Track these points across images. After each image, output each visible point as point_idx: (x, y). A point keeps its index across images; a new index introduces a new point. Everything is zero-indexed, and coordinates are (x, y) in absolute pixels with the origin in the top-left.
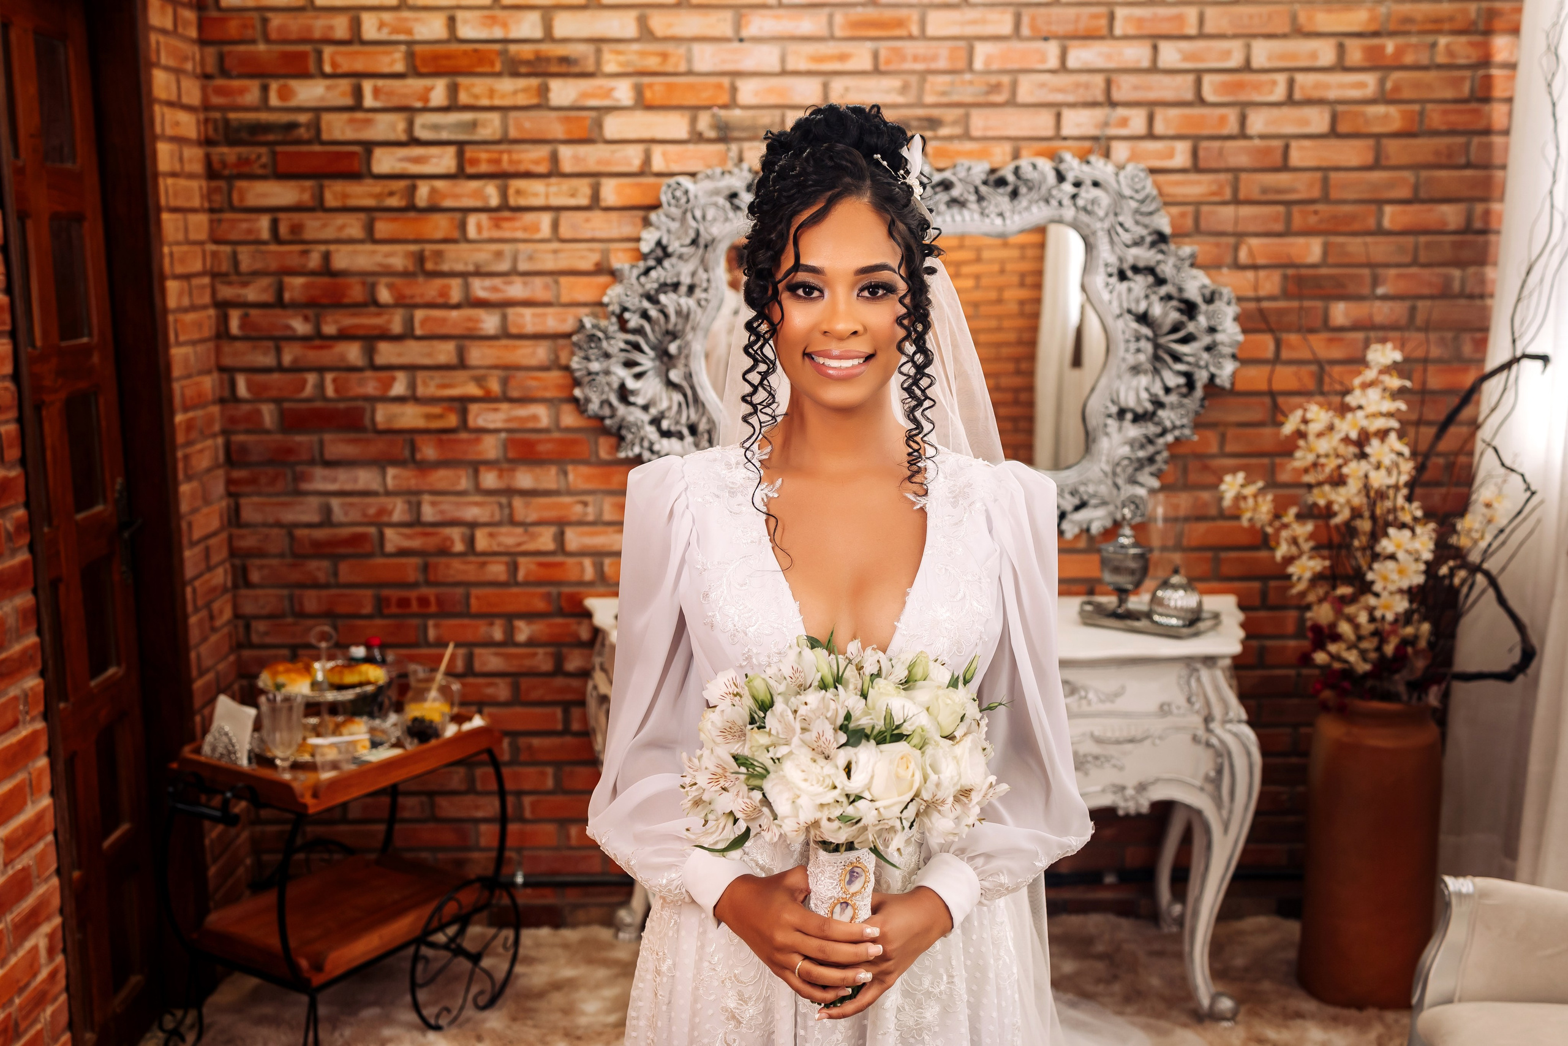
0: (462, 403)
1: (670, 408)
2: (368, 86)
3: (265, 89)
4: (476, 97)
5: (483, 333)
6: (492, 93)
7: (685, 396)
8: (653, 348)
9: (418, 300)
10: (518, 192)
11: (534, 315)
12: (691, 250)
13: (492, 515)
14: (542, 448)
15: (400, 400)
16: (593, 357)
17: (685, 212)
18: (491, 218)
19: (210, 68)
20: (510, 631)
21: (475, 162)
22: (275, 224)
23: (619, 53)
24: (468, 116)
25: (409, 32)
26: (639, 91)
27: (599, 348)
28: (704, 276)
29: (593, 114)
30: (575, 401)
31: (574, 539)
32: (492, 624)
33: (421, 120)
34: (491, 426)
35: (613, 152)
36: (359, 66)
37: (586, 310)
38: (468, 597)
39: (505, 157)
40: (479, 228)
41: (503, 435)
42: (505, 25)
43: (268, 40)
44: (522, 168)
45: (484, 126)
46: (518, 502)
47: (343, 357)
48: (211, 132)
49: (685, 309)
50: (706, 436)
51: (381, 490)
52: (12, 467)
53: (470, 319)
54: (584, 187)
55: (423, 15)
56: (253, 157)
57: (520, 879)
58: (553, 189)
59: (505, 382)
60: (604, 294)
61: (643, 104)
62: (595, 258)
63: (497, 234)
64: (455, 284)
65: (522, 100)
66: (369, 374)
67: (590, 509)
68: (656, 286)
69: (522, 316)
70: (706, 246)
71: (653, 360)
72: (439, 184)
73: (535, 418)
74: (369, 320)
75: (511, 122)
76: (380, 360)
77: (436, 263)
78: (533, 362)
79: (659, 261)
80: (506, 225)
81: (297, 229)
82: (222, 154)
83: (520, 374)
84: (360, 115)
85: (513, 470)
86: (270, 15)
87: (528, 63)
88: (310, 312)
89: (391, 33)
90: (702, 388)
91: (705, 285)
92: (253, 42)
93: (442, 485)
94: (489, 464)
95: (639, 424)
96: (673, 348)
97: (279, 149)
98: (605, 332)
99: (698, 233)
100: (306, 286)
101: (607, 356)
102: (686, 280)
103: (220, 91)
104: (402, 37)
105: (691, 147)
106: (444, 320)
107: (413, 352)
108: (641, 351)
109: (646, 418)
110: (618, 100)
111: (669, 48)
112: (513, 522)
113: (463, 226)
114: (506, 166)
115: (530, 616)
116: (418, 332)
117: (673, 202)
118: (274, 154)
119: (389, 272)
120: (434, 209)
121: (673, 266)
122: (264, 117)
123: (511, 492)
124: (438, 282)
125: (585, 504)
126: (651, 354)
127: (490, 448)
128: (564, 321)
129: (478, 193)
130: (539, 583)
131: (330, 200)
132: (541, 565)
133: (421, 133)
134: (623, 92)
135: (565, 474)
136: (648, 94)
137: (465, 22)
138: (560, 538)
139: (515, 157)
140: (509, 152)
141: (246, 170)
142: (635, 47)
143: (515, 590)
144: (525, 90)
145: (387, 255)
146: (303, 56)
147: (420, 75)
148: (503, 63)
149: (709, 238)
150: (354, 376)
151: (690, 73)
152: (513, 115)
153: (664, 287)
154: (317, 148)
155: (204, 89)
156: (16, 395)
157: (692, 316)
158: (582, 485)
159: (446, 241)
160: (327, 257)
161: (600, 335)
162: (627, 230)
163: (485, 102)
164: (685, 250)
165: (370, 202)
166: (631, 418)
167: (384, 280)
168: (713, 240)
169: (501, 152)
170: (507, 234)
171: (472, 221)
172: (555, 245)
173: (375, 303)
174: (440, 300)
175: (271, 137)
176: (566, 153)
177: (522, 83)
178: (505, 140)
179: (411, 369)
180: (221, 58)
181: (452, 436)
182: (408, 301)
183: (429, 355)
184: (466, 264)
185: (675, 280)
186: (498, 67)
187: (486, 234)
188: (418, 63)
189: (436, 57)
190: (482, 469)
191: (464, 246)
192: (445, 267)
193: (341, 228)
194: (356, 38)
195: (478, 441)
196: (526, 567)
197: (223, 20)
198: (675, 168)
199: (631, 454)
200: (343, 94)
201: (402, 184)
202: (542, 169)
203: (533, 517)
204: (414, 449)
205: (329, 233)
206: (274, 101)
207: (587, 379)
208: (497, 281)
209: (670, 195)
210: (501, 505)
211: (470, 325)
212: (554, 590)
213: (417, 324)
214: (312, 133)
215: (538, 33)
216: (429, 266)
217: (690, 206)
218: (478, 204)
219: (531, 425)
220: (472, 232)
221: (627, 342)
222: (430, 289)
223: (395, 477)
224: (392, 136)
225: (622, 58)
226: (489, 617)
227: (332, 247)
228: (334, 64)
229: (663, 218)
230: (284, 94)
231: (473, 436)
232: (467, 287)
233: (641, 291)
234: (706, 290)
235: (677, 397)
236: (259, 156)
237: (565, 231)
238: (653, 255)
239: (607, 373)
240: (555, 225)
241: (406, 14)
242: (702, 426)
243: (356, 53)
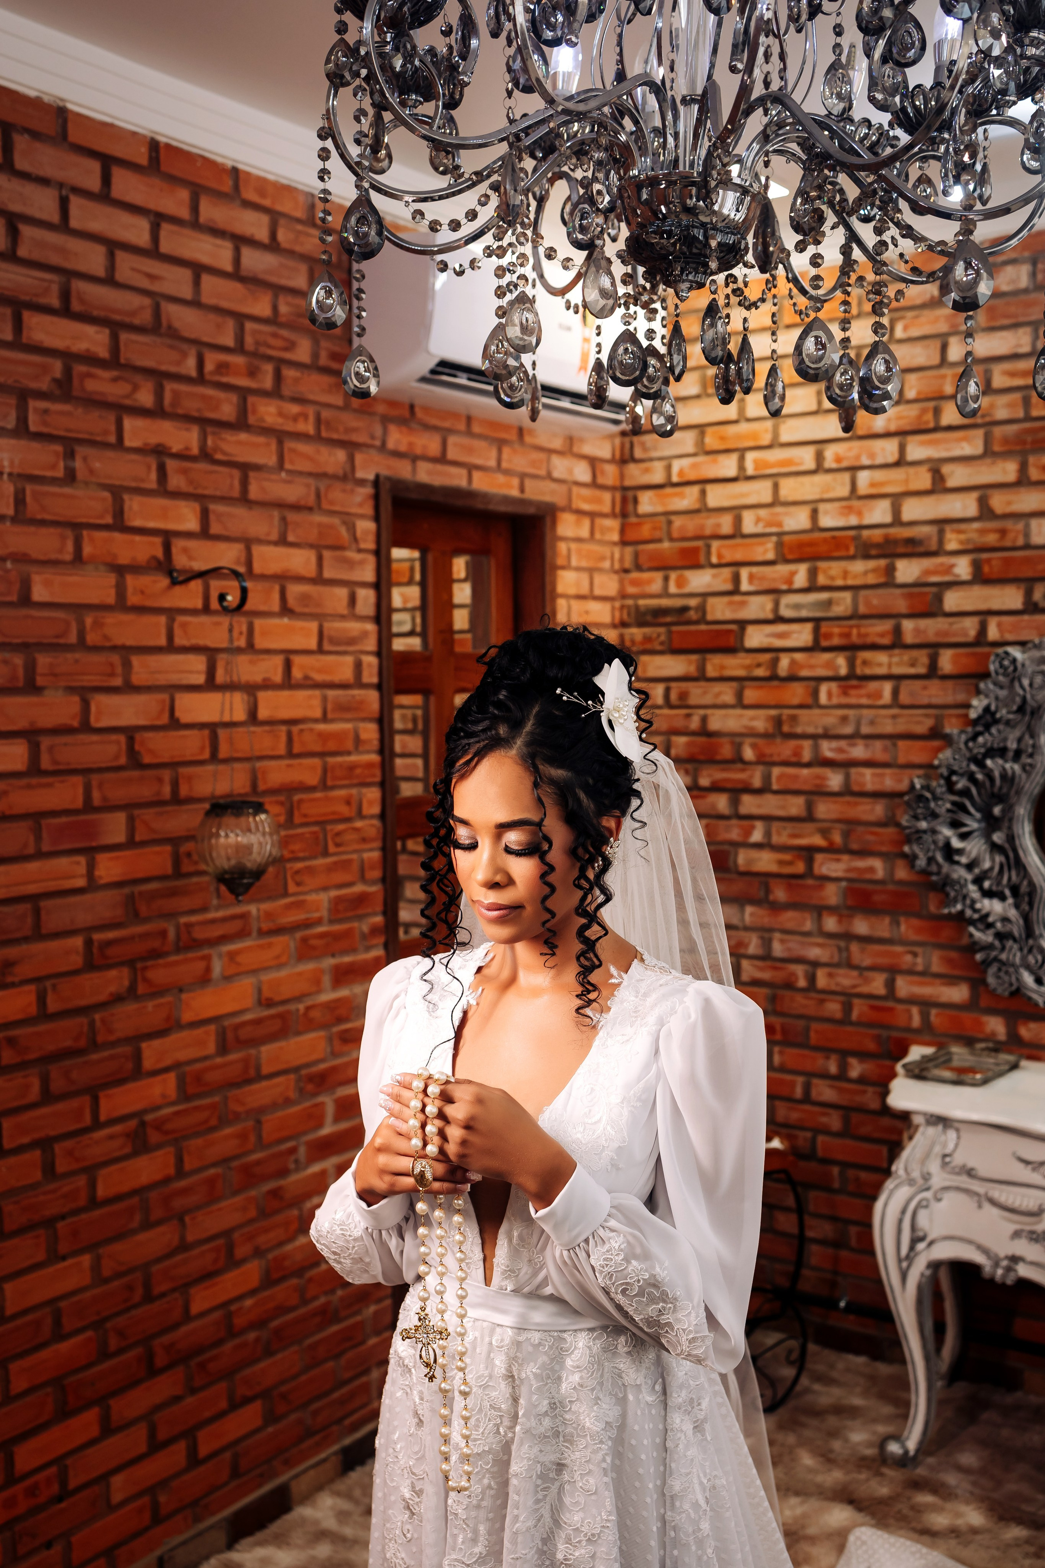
0: (809, 853)
1: (991, 869)
2: (744, 573)
3: (666, 579)
4: (832, 578)
5: (828, 790)
6: (845, 574)
7: (1007, 857)
8: (978, 810)
9: (776, 758)
10: (865, 663)
11: (874, 775)
12: (1018, 717)
13: (832, 957)
14: (877, 898)
15: (758, 846)
16: (921, 816)
17: (1012, 681)
18: (840, 687)
19: (628, 564)
20: (843, 1067)
21: (828, 636)
22: (667, 691)
23: (960, 532)
24: (824, 596)
25: (780, 525)
26: (977, 566)
27: (927, 808)
28: (1031, 742)
29: (934, 590)
30: (904, 856)
31: (904, 987)
32: (828, 1058)
33: (787, 600)
34: (834, 875)
35: (951, 624)
36: (739, 556)
37: (920, 772)
38: (807, 1029)
39: (855, 631)
40: (830, 694)
41: (844, 884)
42: (860, 514)
43: (671, 539)
44: (869, 640)
45: (838, 604)
46: (854, 947)
47: (713, 806)
48: (625, 617)
49: (1010, 772)
50: (1026, 899)
51: (740, 924)
52: (373, 882)
53: (818, 777)
54: (923, 657)
55: (792, 509)
56: (655, 635)
57: (842, 1304)
58: (895, 659)
59: (846, 835)
60: (936, 757)
61: (980, 578)
62: (929, 723)
63: (844, 700)
64: (807, 744)
65: (871, 579)
66: (734, 822)
67: (919, 960)
68: (982, 750)
69: (863, 775)
70: (1033, 713)
71: (979, 821)
72: (798, 656)
73: (872, 870)
74: (735, 775)
75: (861, 600)
76: (743, 810)
77: (791, 726)
78: (872, 818)
79: (987, 727)
80: (853, 692)
81: (683, 696)
82: (632, 634)
83: (860, 829)
84: (737, 598)
85: (851, 917)
86: (673, 518)
87: (877, 545)
88: (689, 766)
89: (765, 527)
90: (1024, 851)
91: (1030, 750)
92: (659, 540)
93: (790, 925)
94: (832, 910)
95: (962, 882)
96: (997, 810)
97: (675, 628)
98: (933, 793)
99: (1024, 699)
100: (688, 744)
101: (934, 815)
102: (1012, 745)
103: (634, 583)
104: (774, 530)
105: (1026, 617)
106: (796, 777)
107: (770, 804)
108: (968, 813)
109: (969, 877)
110: (958, 576)
111: (1009, 524)
112: (851, 966)
113: (815, 693)
114: (855, 639)
115: (862, 1055)
116: (775, 787)
117: (1001, 671)
118: (670, 633)
119: (752, 734)
120: (792, 678)
121: (999, 731)
122: (665, 602)
123: (849, 937)
124: (793, 743)
125: (915, 955)
126: (978, 815)
127: (832, 894)
128: (900, 781)
129: (829, 664)
130: (871, 1025)
131: (711, 672)
132: (873, 1008)
133: (785, 612)
134: (963, 568)
135: (898, 924)
136: (986, 569)
137: (826, 513)
138: (890, 985)
139: (863, 630)
140: (858, 627)
141: (648, 646)
142: (976, 525)
143: (849, 1028)
144: (874, 570)
145: (752, 719)
146: (696, 550)
147: (787, 561)
148: (856, 547)
149: (1034, 704)
150: (722, 823)
151: (1027, 546)
152: (863, 593)
153: (991, 752)
154: (703, 627)
155: (621, 582)
156: (381, 831)
157: (1017, 780)
158: (913, 937)
159: (801, 706)
160: (704, 720)
161: (928, 795)
162: (961, 697)
163: (840, 582)
164: (1011, 716)
165: (741, 673)
166: (955, 876)
167: (748, 741)
168: (1039, 707)
169: (851, 627)
170: (853, 701)
171: (824, 689)
172: (895, 711)
173: (741, 760)
174: (794, 759)
175: (668, 619)
176: (908, 625)
177: (872, 564)
178: (855, 616)
179: (768, 819)
180: (636, 555)
181: (800, 882)
182: (767, 759)
183: (783, 807)
184: (816, 727)
185: (1002, 745)
186: (852, 551)
187: (835, 701)
188: (786, 551)
189: (801, 545)
190: (825, 913)
191: (816, 711)
192: (799, 730)
193: (718, 695)
194: (737, 533)
195: (821, 887)
196: (859, 1009)
197: (639, 524)
198: (1010, 637)
199: (953, 910)
200: (725, 581)
201: (767, 656)
202: (886, 641)
203: (867, 962)
204: (768, 891)
205: (708, 700)
206: (673, 589)
207: (915, 836)
208: (843, 743)
209: (997, 664)
210: (840, 949)
211: (818, 782)
212: (884, 1033)
213: (774, 779)
214: (700, 614)
215: (888, 519)
216: (786, 729)
217: (1017, 674)
218: (830, 673)
219: (868, 876)
220: (823, 699)
221: (954, 803)
222: (785, 749)
223: (752, 915)
224: (761, 615)
225: (962, 537)
226: (827, 1051)
227: (709, 712)
228: (720, 556)
229: (991, 686)
230: (680, 583)
231: (817, 883)
232: (816, 748)
233: (968, 755)
234: (1031, 756)
235: (999, 859)
236: (659, 635)
237: (904, 698)
238: (983, 721)
239: (934, 832)
240: (895, 693)
241: (779, 509)
242: (1024, 888)
243: (737, 545)
